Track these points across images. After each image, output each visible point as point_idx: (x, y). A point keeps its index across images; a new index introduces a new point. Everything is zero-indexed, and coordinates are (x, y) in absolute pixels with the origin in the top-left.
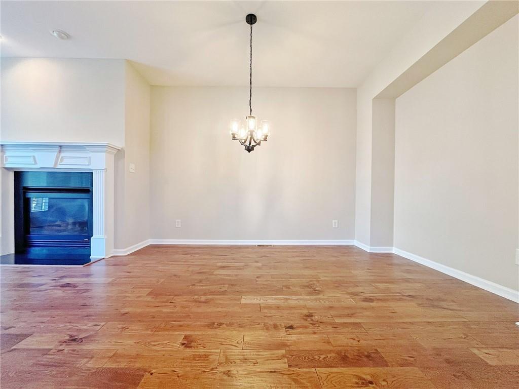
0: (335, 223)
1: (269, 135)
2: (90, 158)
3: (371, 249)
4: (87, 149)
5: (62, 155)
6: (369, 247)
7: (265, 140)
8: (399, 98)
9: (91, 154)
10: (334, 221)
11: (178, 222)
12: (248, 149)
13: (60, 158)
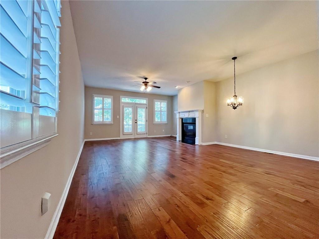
7: (241, 105)
9: (195, 113)
12: (235, 108)
13: (189, 114)
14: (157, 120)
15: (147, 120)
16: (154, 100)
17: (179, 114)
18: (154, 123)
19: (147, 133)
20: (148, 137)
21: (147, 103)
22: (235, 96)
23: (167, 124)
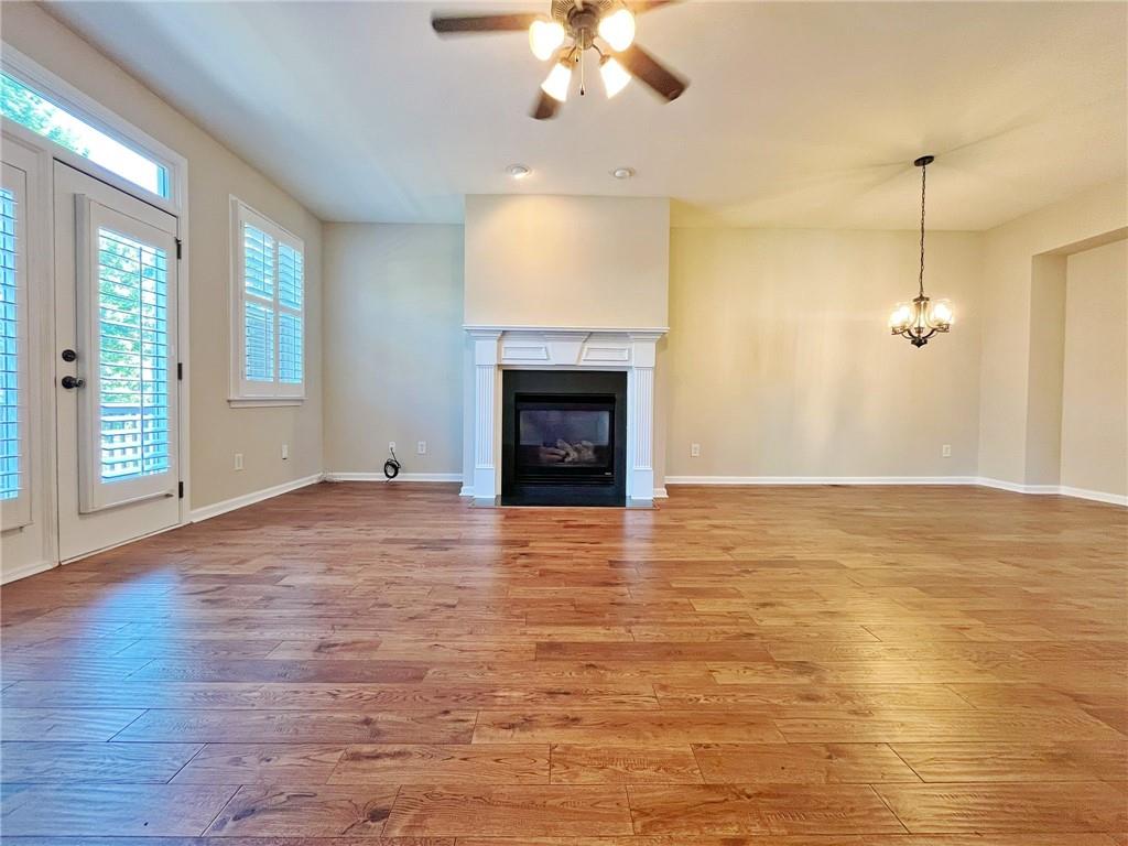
0: (946, 450)
3: (1025, 489)
4: (632, 337)
5: (587, 345)
6: (1023, 487)
10: (945, 447)
12: (919, 342)
13: (586, 350)
15: (180, 366)
16: (235, 204)
17: (499, 340)
18: (231, 398)
19: (181, 485)
20: (195, 521)
21: (181, 206)
22: (922, 298)
23: (302, 401)
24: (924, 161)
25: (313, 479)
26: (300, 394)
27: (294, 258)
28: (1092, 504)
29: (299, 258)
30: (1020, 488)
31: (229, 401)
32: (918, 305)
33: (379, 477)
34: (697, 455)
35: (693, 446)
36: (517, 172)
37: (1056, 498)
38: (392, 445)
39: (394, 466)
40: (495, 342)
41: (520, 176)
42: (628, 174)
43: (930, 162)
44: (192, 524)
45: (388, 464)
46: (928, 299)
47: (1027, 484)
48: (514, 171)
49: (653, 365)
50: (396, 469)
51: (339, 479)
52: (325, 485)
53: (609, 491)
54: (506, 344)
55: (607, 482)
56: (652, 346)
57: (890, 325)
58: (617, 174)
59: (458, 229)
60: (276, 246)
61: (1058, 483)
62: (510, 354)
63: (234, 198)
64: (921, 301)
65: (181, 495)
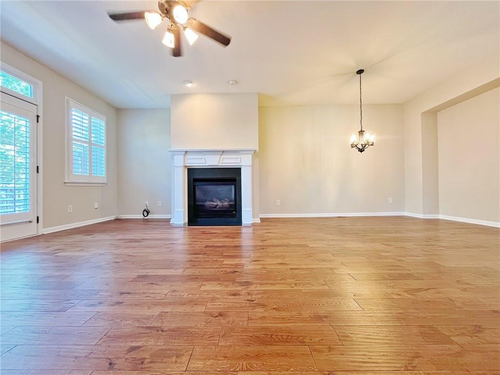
0: (390, 200)
1: (375, 142)
2: (241, 158)
3: (423, 216)
4: (241, 152)
5: (223, 157)
6: (422, 215)
7: (372, 145)
8: (440, 112)
9: (242, 156)
10: (389, 199)
11: (278, 202)
12: (361, 151)
13: (221, 159)
14: (79, 170)
15: (38, 167)
16: (68, 100)
17: (184, 155)
18: (66, 181)
19: (38, 218)
20: (45, 233)
21: (40, 101)
22: (362, 131)
23: (106, 184)
24: (360, 72)
25: (113, 218)
26: (105, 181)
27: (100, 124)
28: (464, 224)
29: (103, 124)
30: (421, 216)
31: (65, 183)
32: (360, 134)
33: (141, 216)
34: (279, 204)
35: (277, 200)
36: (188, 83)
37: (438, 220)
38: (147, 203)
39: (147, 211)
40: (182, 156)
41: (189, 85)
42: (235, 83)
43: (363, 72)
44: (43, 234)
45: (144, 211)
46: (364, 131)
47: (424, 214)
48: (186, 83)
49: (251, 164)
50: (148, 213)
51: (122, 218)
52: (117, 220)
53: (235, 220)
54: (188, 157)
55: (234, 216)
56: (250, 156)
57: (350, 144)
58: (230, 82)
59: (168, 110)
60: (90, 119)
61: (438, 214)
62: (189, 161)
63: (68, 98)
64: (361, 132)
65: (38, 222)
